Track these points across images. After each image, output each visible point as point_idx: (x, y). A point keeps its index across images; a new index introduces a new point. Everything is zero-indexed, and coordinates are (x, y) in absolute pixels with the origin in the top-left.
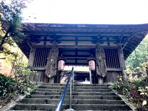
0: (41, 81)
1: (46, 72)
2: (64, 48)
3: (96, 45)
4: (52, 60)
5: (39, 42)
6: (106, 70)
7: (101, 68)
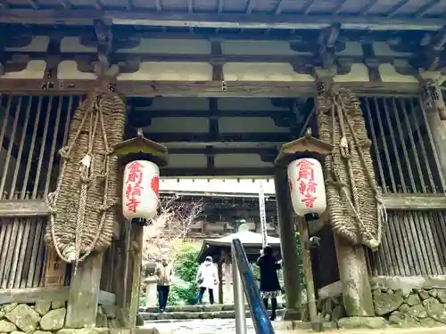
0: (25, 277)
1: (53, 232)
2: (152, 95)
3: (312, 80)
4: (86, 161)
5: (22, 67)
6: (379, 207)
7: (353, 200)
